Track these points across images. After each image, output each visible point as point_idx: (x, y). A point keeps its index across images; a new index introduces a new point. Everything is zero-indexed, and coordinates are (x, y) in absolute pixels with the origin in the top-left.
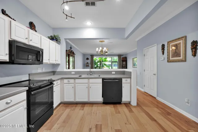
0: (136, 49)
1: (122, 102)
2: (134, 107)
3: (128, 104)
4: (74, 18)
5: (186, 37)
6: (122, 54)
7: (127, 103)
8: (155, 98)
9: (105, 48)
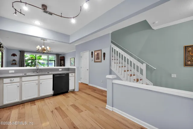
0: (75, 50)
1: (69, 91)
2: (78, 92)
3: (73, 92)
4: (24, 15)
5: (101, 50)
6: (60, 53)
7: (72, 90)
8: (88, 85)
9: (48, 47)
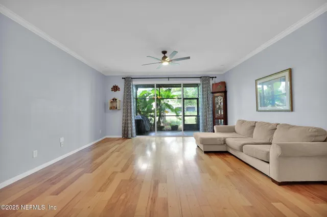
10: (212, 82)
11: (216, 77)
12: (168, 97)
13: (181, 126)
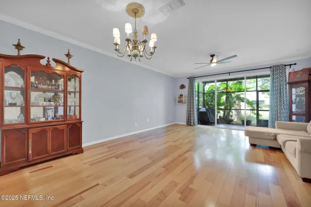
10: (288, 70)
11: (295, 64)
12: (240, 90)
13: (254, 122)
